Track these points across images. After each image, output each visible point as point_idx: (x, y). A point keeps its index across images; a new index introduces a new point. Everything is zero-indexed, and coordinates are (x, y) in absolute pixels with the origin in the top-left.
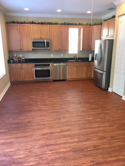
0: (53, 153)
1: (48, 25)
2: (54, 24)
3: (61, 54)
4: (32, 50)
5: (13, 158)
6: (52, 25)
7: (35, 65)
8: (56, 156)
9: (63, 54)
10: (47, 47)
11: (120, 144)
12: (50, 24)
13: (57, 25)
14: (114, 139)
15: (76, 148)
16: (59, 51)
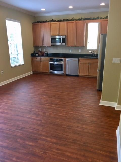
1: (65, 22)
2: (71, 20)
3: (79, 50)
4: (51, 46)
6: (69, 22)
7: (50, 59)
9: (81, 50)
10: (62, 43)
12: (67, 20)
13: (73, 22)
16: (75, 46)
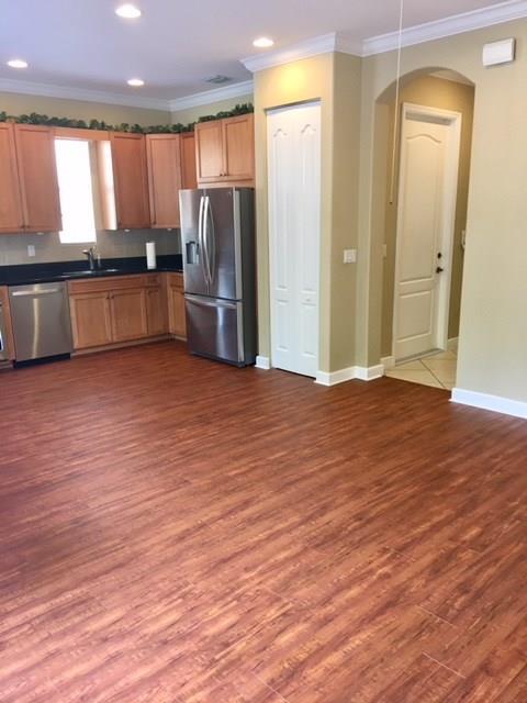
0: (261, 573)
3: (29, 246)
5: (145, 635)
8: (279, 576)
9: (35, 249)
11: (409, 491)
13: (3, 124)
14: (388, 486)
15: (315, 537)
16: (24, 232)
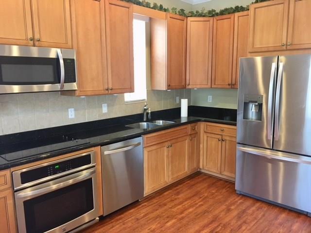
3: (103, 105)
9: (108, 106)
10: (64, 81)
